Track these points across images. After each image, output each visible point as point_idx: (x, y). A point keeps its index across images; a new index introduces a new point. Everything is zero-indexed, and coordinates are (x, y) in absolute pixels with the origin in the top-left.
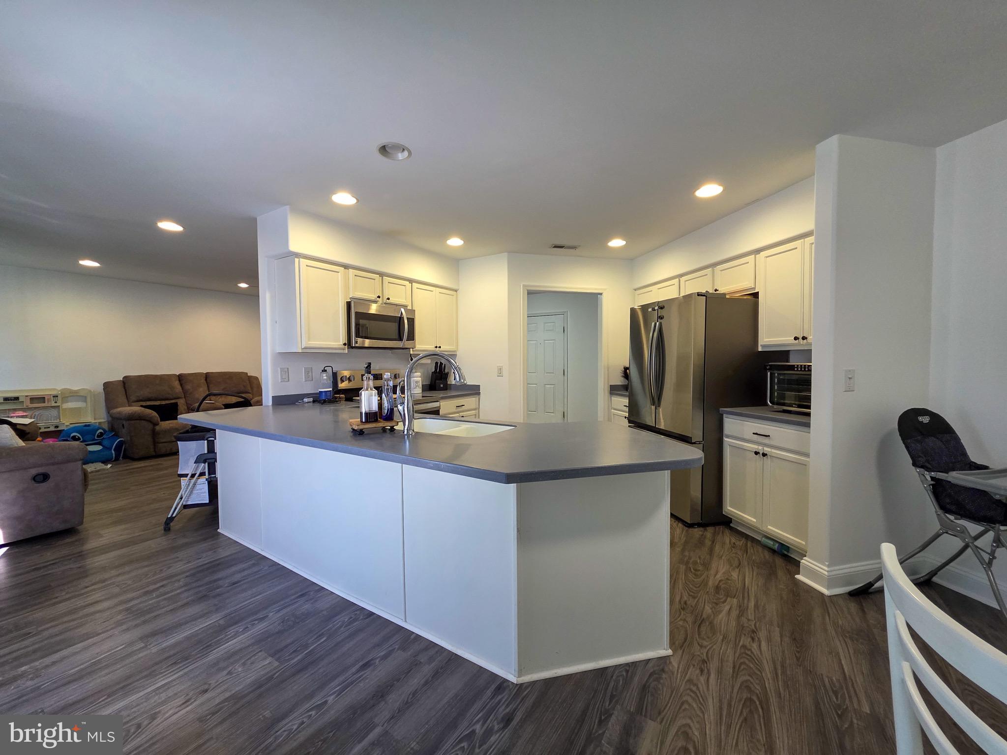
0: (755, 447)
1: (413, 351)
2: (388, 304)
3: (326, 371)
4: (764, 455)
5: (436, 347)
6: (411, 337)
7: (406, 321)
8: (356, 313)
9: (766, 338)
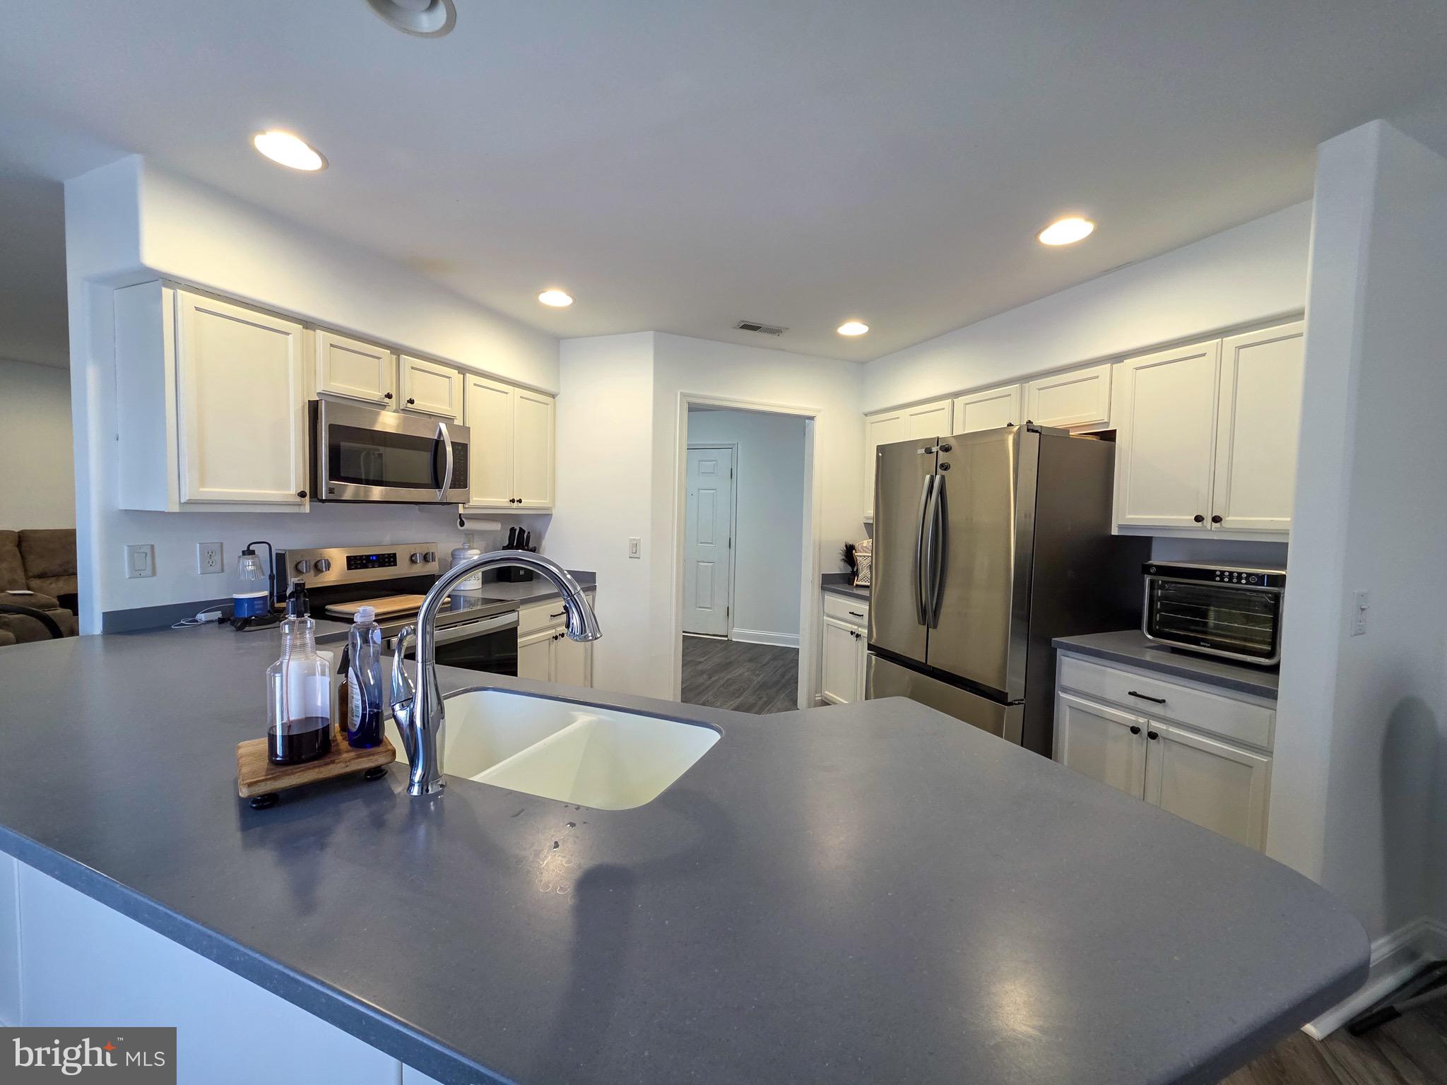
0: (1131, 718)
1: (464, 508)
2: (409, 410)
3: (252, 553)
4: (1153, 736)
5: (513, 501)
6: (461, 480)
7: (449, 449)
8: (333, 429)
9: (1129, 514)
